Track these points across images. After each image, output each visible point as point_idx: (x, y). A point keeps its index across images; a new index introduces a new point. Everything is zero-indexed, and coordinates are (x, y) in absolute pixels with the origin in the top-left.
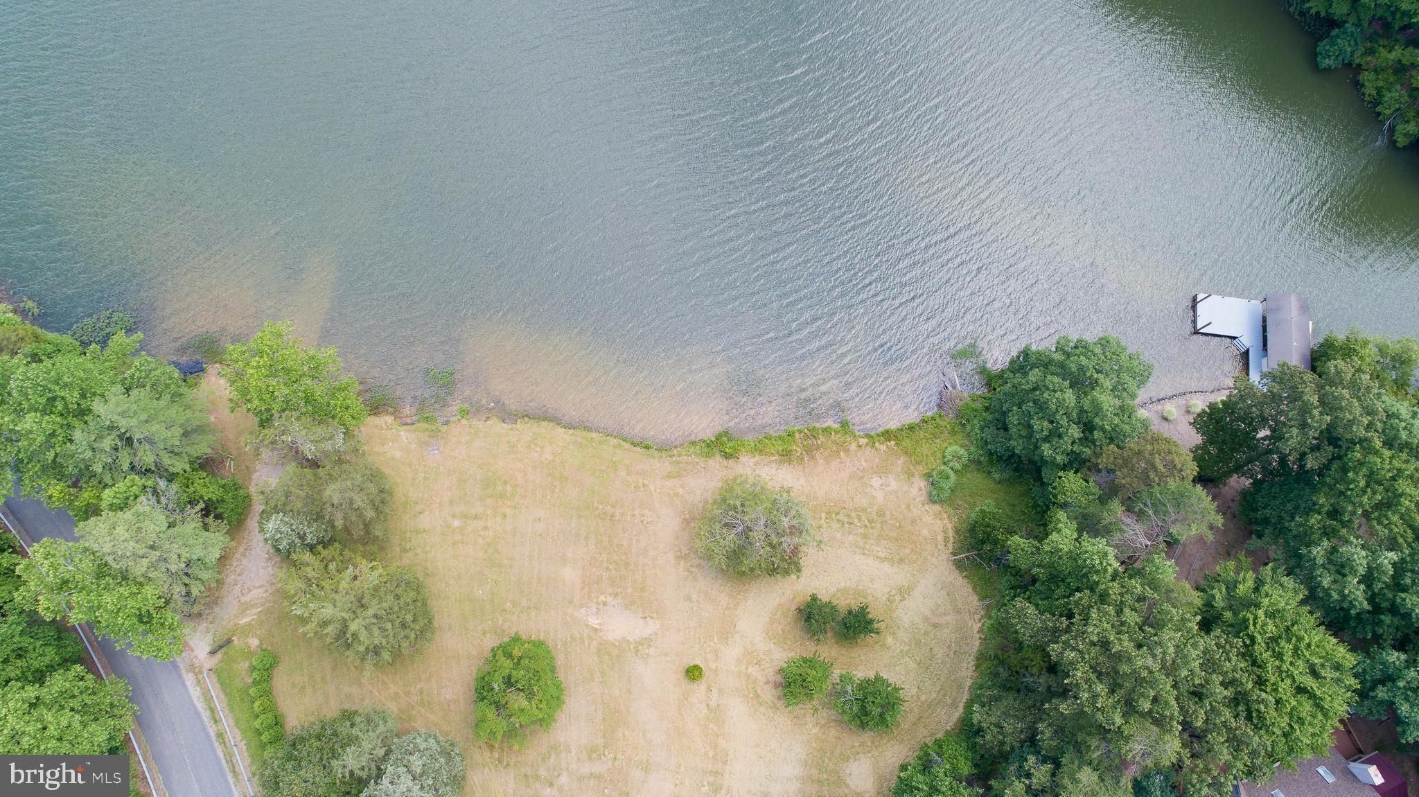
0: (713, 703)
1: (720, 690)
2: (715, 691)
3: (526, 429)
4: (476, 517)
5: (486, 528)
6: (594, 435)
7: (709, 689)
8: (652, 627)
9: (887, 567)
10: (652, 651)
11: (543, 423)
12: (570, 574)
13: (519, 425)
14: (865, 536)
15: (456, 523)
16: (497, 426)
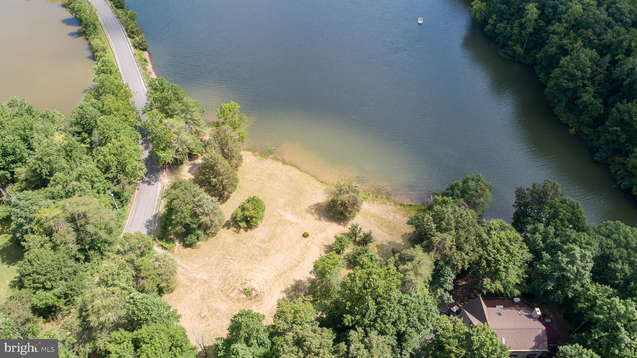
0: (308, 245)
1: (312, 243)
2: (310, 242)
3: (288, 167)
4: (261, 180)
5: (263, 183)
6: (307, 175)
7: (309, 241)
8: (299, 220)
9: (385, 234)
10: (296, 226)
11: (294, 168)
12: (282, 201)
13: (286, 166)
14: (381, 225)
15: (255, 180)
16: (280, 164)
